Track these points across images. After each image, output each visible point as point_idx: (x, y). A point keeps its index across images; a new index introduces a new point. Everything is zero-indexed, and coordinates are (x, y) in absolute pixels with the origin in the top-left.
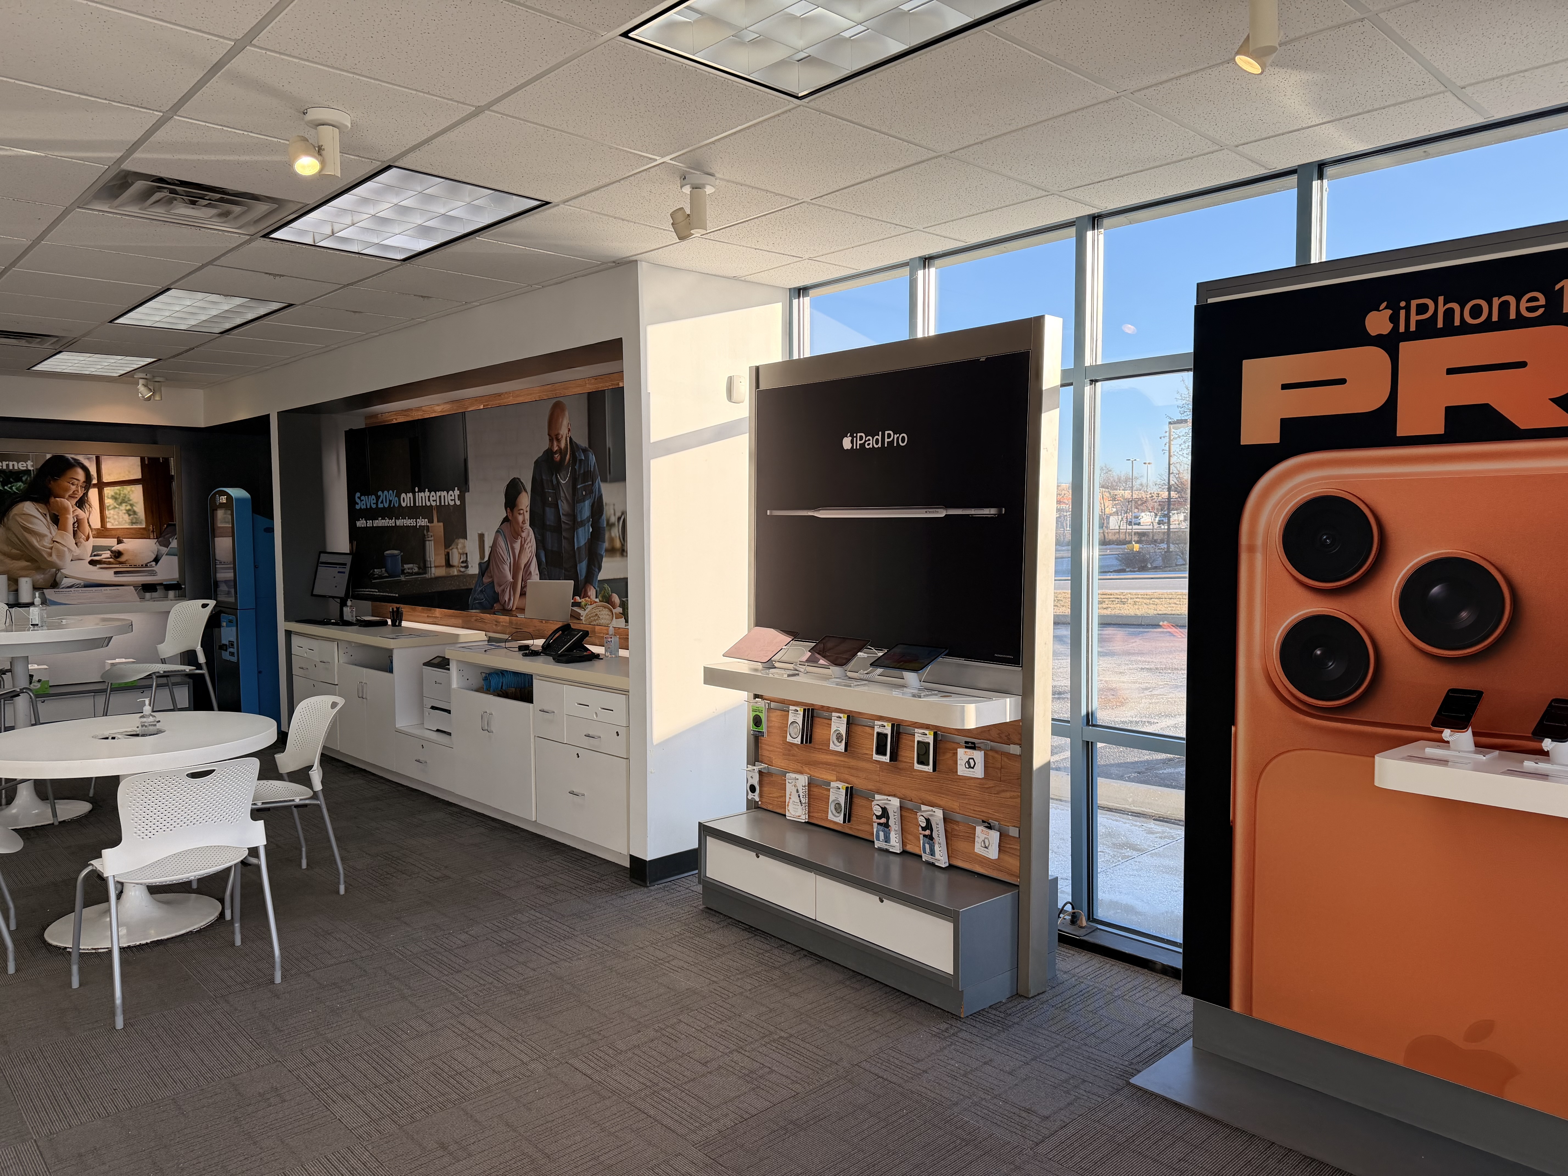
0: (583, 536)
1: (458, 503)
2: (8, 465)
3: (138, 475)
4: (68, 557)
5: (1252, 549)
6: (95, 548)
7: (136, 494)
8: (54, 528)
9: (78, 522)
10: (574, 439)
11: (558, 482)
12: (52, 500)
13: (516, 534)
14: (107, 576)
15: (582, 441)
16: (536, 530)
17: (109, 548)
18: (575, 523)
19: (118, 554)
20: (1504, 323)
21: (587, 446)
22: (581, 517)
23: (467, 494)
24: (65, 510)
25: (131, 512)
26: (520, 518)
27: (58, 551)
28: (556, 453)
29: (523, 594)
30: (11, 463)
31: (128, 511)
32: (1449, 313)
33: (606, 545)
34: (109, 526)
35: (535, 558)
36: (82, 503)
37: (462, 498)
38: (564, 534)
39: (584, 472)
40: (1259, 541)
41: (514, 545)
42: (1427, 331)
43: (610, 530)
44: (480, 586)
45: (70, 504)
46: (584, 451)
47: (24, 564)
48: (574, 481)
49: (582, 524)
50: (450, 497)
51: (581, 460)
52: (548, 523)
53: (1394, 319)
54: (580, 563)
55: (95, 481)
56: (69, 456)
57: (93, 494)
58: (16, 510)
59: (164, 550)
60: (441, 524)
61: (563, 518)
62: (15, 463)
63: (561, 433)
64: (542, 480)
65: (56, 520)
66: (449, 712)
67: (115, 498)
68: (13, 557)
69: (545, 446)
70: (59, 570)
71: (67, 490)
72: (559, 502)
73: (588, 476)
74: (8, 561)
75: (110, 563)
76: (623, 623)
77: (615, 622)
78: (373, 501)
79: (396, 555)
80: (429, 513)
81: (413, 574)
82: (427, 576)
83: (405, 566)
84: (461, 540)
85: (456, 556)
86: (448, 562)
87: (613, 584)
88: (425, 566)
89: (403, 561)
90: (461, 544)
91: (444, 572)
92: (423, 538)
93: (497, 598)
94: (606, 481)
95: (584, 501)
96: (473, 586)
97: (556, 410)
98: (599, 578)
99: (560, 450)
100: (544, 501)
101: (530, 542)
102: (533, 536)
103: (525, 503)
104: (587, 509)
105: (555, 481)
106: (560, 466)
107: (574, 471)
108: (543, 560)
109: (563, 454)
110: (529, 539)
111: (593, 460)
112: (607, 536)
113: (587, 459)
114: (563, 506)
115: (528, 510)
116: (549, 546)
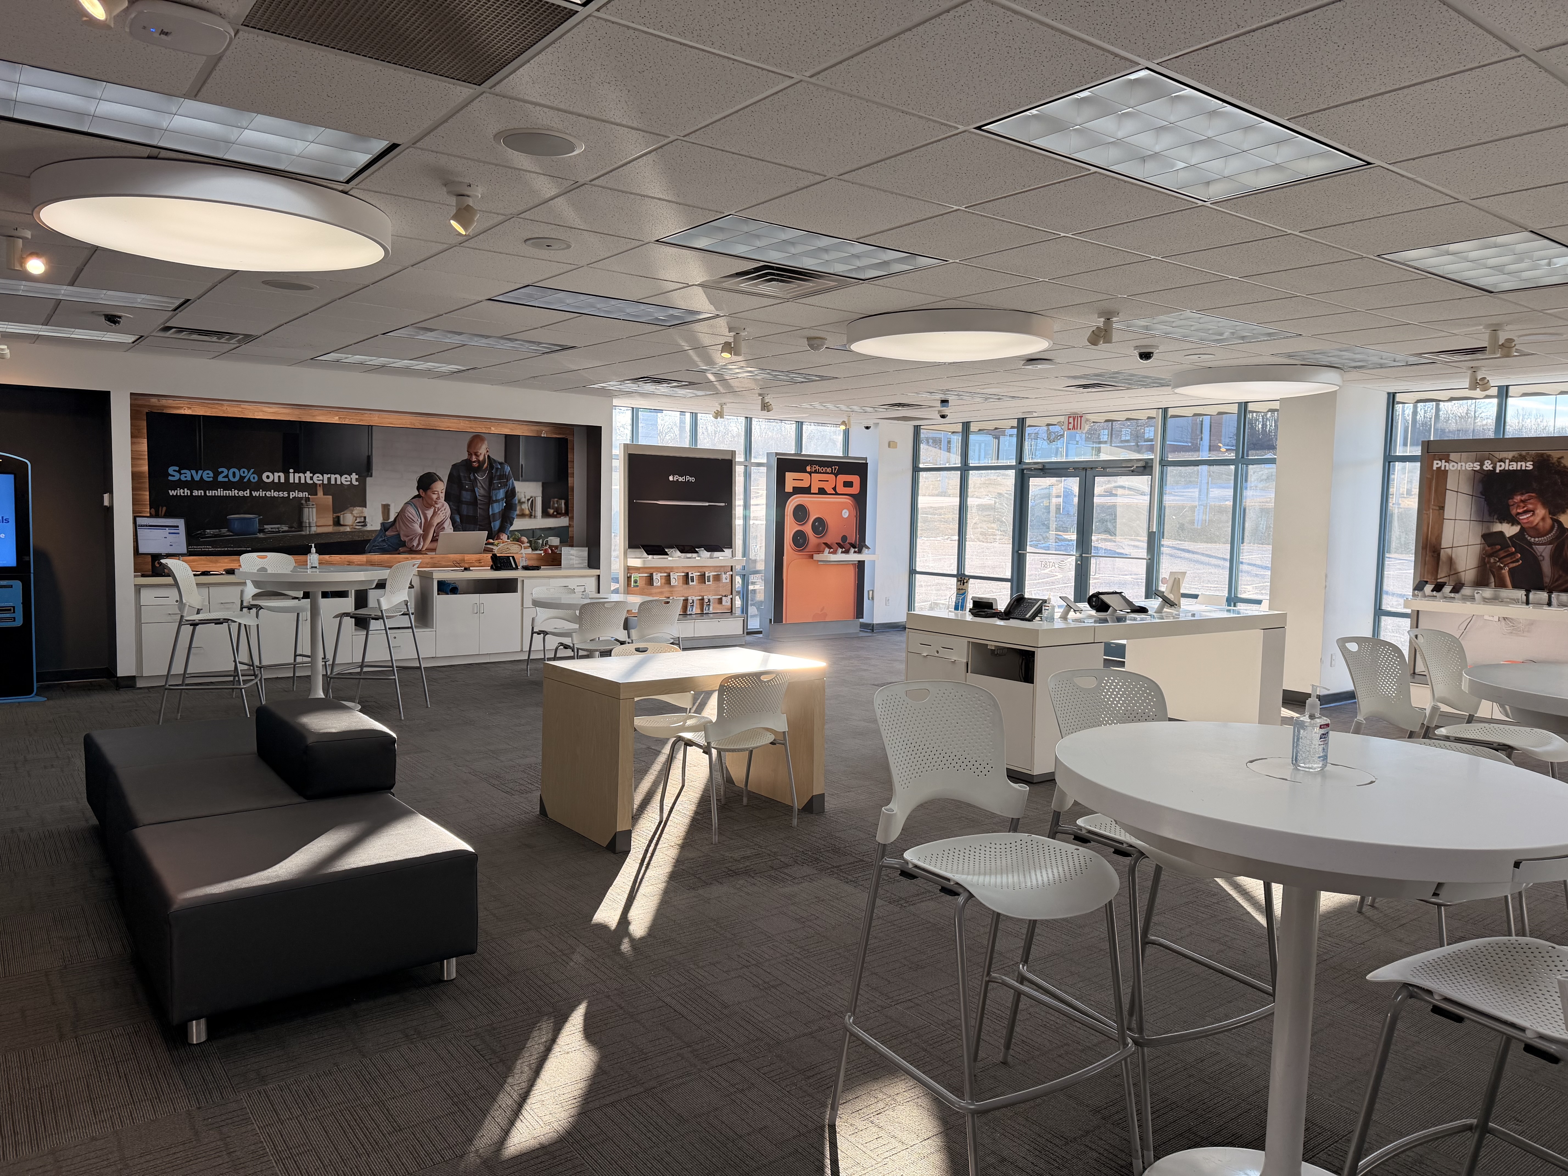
1: (356, 483)
5: (787, 516)
10: (492, 456)
13: (429, 505)
18: (490, 500)
20: (826, 473)
21: (503, 461)
22: (496, 497)
28: (474, 462)
29: (435, 540)
32: (819, 469)
33: (518, 512)
35: (449, 519)
37: (361, 480)
38: (479, 506)
41: (427, 512)
42: (815, 472)
44: (381, 537)
46: (501, 464)
48: (491, 479)
49: (497, 501)
50: (344, 479)
51: (497, 469)
52: (463, 500)
53: (811, 468)
54: (494, 521)
60: (329, 496)
61: (479, 497)
63: (480, 452)
64: (459, 476)
72: (476, 489)
73: (504, 478)
76: (529, 551)
77: (523, 551)
78: (208, 475)
79: (250, 519)
80: (312, 489)
81: (279, 532)
82: (303, 533)
83: (266, 526)
84: (358, 508)
85: (349, 519)
86: (337, 522)
87: (523, 532)
88: (300, 525)
89: (262, 523)
90: (357, 511)
91: (330, 529)
92: (298, 506)
93: (404, 544)
94: (519, 480)
95: (499, 489)
96: (370, 538)
97: (476, 439)
98: (511, 529)
99: (478, 461)
100: (461, 487)
101: (445, 511)
102: (448, 507)
103: (440, 487)
104: (501, 494)
105: (472, 477)
106: (478, 469)
107: (490, 473)
108: (458, 520)
109: (481, 464)
110: (443, 509)
111: (508, 469)
112: (518, 508)
113: (503, 468)
114: (480, 491)
115: (444, 491)
116: (465, 512)
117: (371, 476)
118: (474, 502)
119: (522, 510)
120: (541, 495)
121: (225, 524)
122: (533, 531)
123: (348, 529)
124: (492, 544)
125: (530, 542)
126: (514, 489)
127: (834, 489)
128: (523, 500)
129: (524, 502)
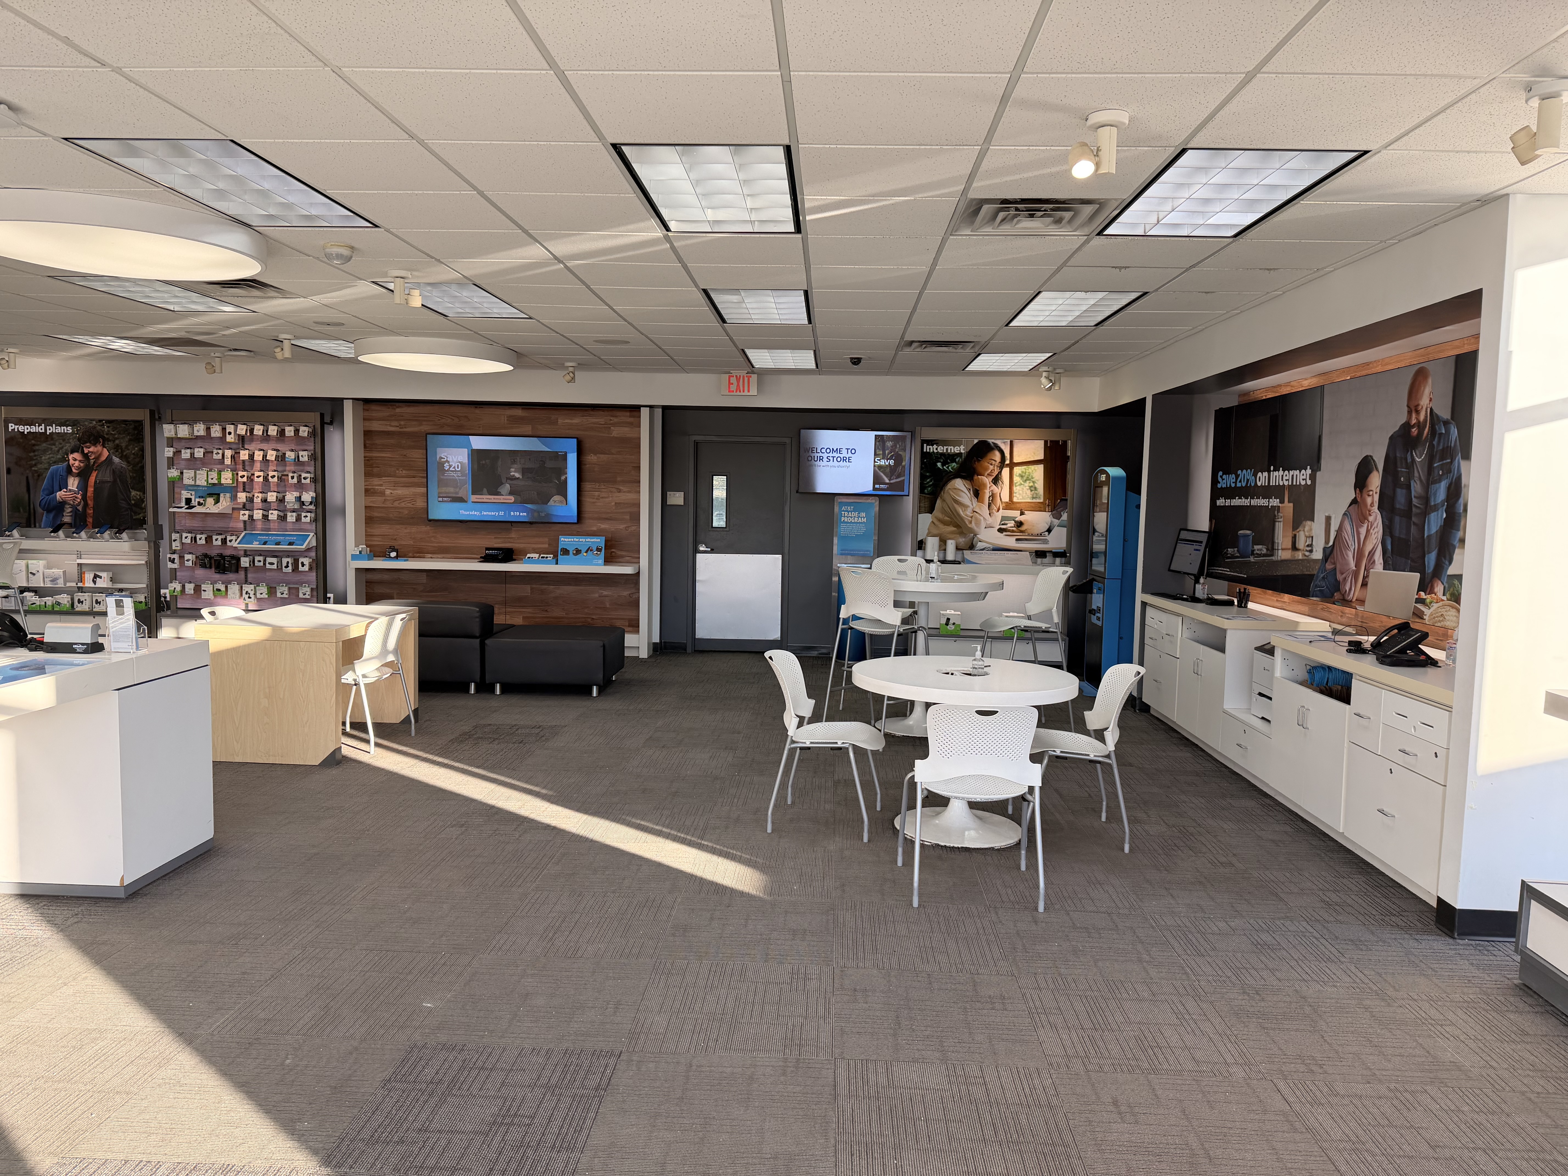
1: (1309, 482)
2: (947, 449)
3: (1041, 456)
4: (983, 525)
6: (1004, 518)
7: (1038, 472)
8: (975, 500)
9: (993, 496)
10: (1436, 411)
11: (1413, 460)
12: (976, 477)
13: (1363, 518)
14: (1009, 541)
15: (1445, 413)
16: (1384, 513)
17: (1013, 519)
18: (1427, 508)
19: (1020, 524)
21: (1449, 418)
22: (1435, 501)
23: (1318, 473)
24: (984, 485)
25: (1033, 489)
26: (1369, 500)
27: (976, 519)
28: (1413, 426)
29: (1364, 584)
30: (949, 448)
31: (1031, 487)
34: (1015, 500)
35: (1380, 545)
36: (996, 480)
37: (1313, 477)
38: (1414, 519)
39: (1443, 448)
41: (1360, 530)
44: (1322, 573)
45: (987, 480)
46: (1446, 423)
47: (952, 529)
48: (1431, 458)
49: (1435, 508)
50: (1302, 477)
51: (1441, 434)
52: (1398, 507)
54: (1428, 554)
55: (1008, 462)
56: (990, 441)
57: (1006, 472)
58: (950, 485)
59: (1056, 522)
60: (1291, 505)
61: (1415, 501)
62: (952, 447)
63: (1422, 403)
64: (1395, 457)
65: (977, 494)
66: (1270, 699)
67: (1021, 476)
68: (945, 523)
69: (1403, 419)
70: (975, 535)
71: (987, 469)
72: (1412, 483)
73: (1447, 453)
74: (941, 526)
75: (1013, 531)
78: (1233, 480)
79: (1248, 536)
80: (1282, 493)
81: (1261, 555)
82: (1274, 558)
83: (1255, 547)
84: (1309, 523)
85: (1302, 539)
86: (1294, 544)
88: (1273, 547)
89: (1254, 541)
90: (1307, 527)
91: (1289, 555)
92: (1273, 520)
93: (1338, 587)
95: (1440, 481)
96: (1314, 572)
97: (1418, 378)
99: (1418, 424)
100: (1396, 482)
101: (1377, 528)
102: (1381, 521)
103: (1375, 484)
104: (1440, 491)
105: (1408, 459)
106: (1416, 442)
107: (1431, 446)
108: (1389, 547)
109: (1420, 429)
110: (1376, 524)
111: (1453, 433)
113: (1447, 432)
114: (1416, 488)
115: (1378, 491)
116: (1397, 535)
117: (1320, 470)
123: (1300, 556)
124: (1423, 602)
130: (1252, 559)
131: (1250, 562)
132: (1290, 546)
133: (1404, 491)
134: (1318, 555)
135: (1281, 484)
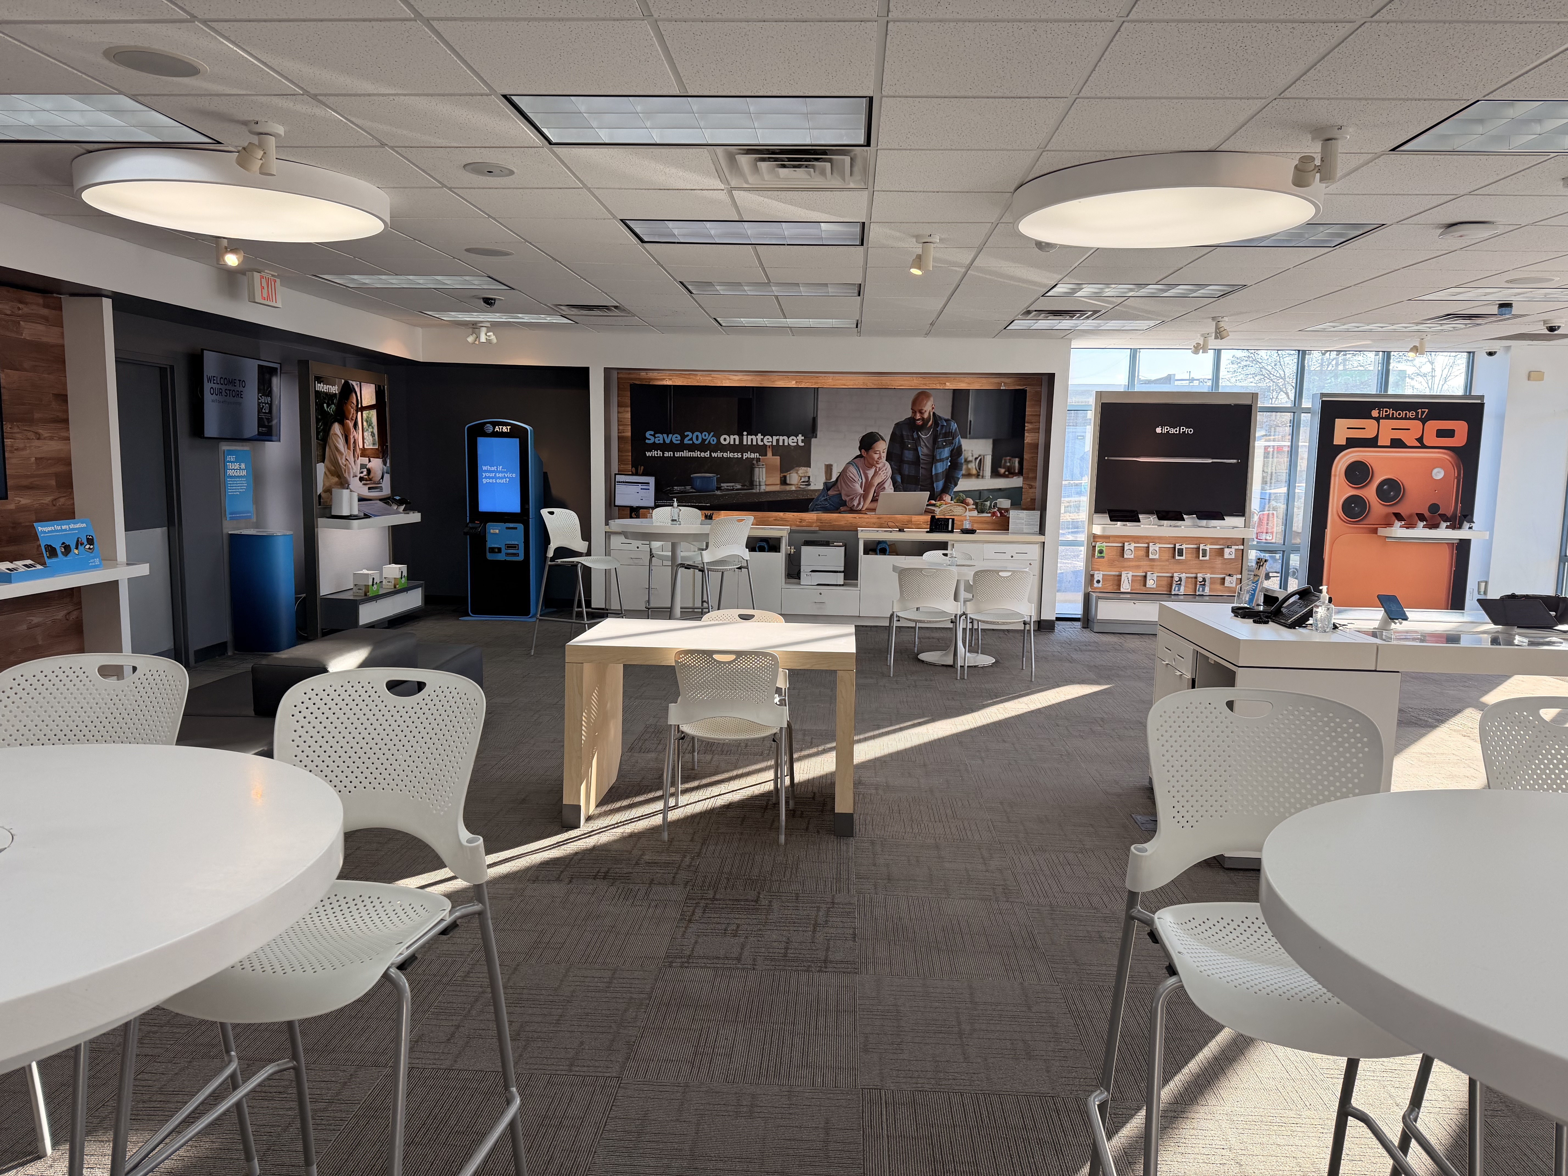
0: (940, 468)
1: (801, 444)
2: (329, 389)
3: (374, 401)
4: (352, 474)
5: (1335, 476)
6: (361, 466)
7: (374, 417)
8: (346, 446)
9: (354, 442)
10: (937, 413)
11: (919, 437)
12: (344, 421)
13: (870, 465)
16: (892, 463)
18: (933, 459)
20: (1406, 418)
21: (950, 418)
22: (940, 456)
23: (812, 439)
24: (350, 430)
25: (373, 434)
26: (876, 456)
27: (348, 467)
28: (918, 420)
29: (875, 500)
32: (1393, 413)
33: (963, 472)
35: (890, 479)
36: (355, 425)
37: (807, 441)
38: (922, 466)
39: (946, 433)
40: (1338, 473)
41: (867, 472)
42: (1387, 417)
43: (967, 465)
44: (824, 496)
45: (351, 426)
46: (946, 420)
47: (335, 479)
48: (935, 437)
49: (941, 460)
50: (792, 440)
51: (943, 426)
52: (906, 459)
53: (1379, 413)
54: (936, 481)
55: (360, 406)
56: (350, 382)
58: (332, 430)
59: (385, 468)
60: (778, 457)
61: (921, 457)
63: (925, 409)
64: (902, 435)
65: (346, 439)
68: (332, 474)
69: (907, 415)
70: (348, 485)
71: (350, 413)
72: (919, 448)
73: (949, 436)
74: (329, 476)
76: (975, 513)
77: (968, 513)
78: (676, 438)
79: (710, 477)
80: (762, 450)
81: (733, 490)
82: (754, 491)
83: (722, 485)
84: (803, 468)
85: (794, 478)
86: (784, 482)
87: (968, 493)
88: (752, 484)
89: (720, 481)
90: (802, 470)
91: (777, 488)
92: (750, 466)
93: (844, 503)
94: (966, 438)
95: (944, 447)
96: (813, 497)
97: (921, 396)
98: (955, 490)
99: (923, 419)
100: (903, 447)
101: (886, 470)
102: (889, 466)
103: (882, 447)
104: (946, 452)
105: (915, 436)
106: (922, 428)
107: (935, 431)
108: (899, 480)
109: (925, 421)
110: (884, 468)
111: (954, 426)
112: (964, 467)
113: (949, 425)
114: (923, 450)
115: (886, 451)
116: (906, 473)
117: (816, 437)
118: (917, 462)
119: (968, 469)
120: (991, 453)
121: (689, 481)
122: (980, 492)
123: (793, 488)
124: (934, 505)
125: (976, 504)
126: (960, 447)
127: (1420, 440)
128: (970, 458)
129: (971, 461)
130: (718, 493)
131: (715, 495)
132: (778, 482)
133: (911, 452)
134: (820, 486)
135: (760, 443)
